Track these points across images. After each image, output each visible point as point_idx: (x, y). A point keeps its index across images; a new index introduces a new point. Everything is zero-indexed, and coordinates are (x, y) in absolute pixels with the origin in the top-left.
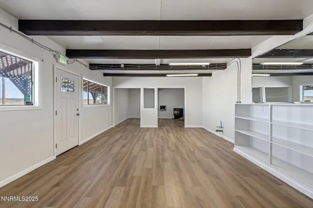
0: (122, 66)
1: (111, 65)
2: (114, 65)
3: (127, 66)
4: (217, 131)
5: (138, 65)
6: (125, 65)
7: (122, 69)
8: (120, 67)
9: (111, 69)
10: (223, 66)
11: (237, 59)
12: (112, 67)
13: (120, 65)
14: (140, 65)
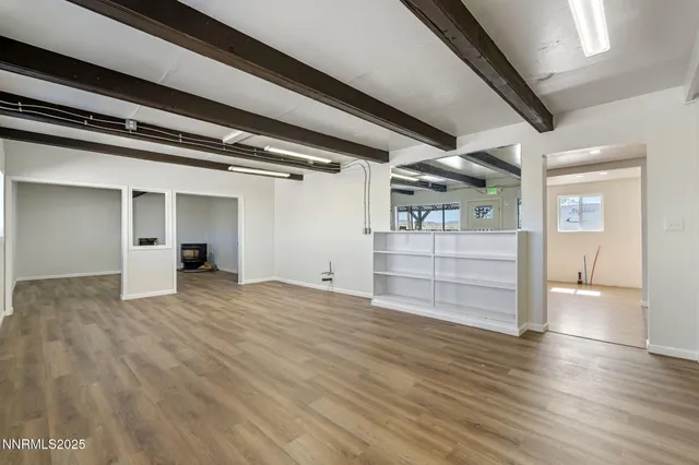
0: (131, 126)
1: (88, 113)
2: (96, 115)
3: (145, 130)
4: (324, 280)
5: (178, 132)
6: (138, 123)
7: (127, 133)
8: (123, 127)
9: (84, 127)
10: (334, 168)
11: (362, 162)
12: (89, 121)
13: (124, 121)
14: (184, 134)
